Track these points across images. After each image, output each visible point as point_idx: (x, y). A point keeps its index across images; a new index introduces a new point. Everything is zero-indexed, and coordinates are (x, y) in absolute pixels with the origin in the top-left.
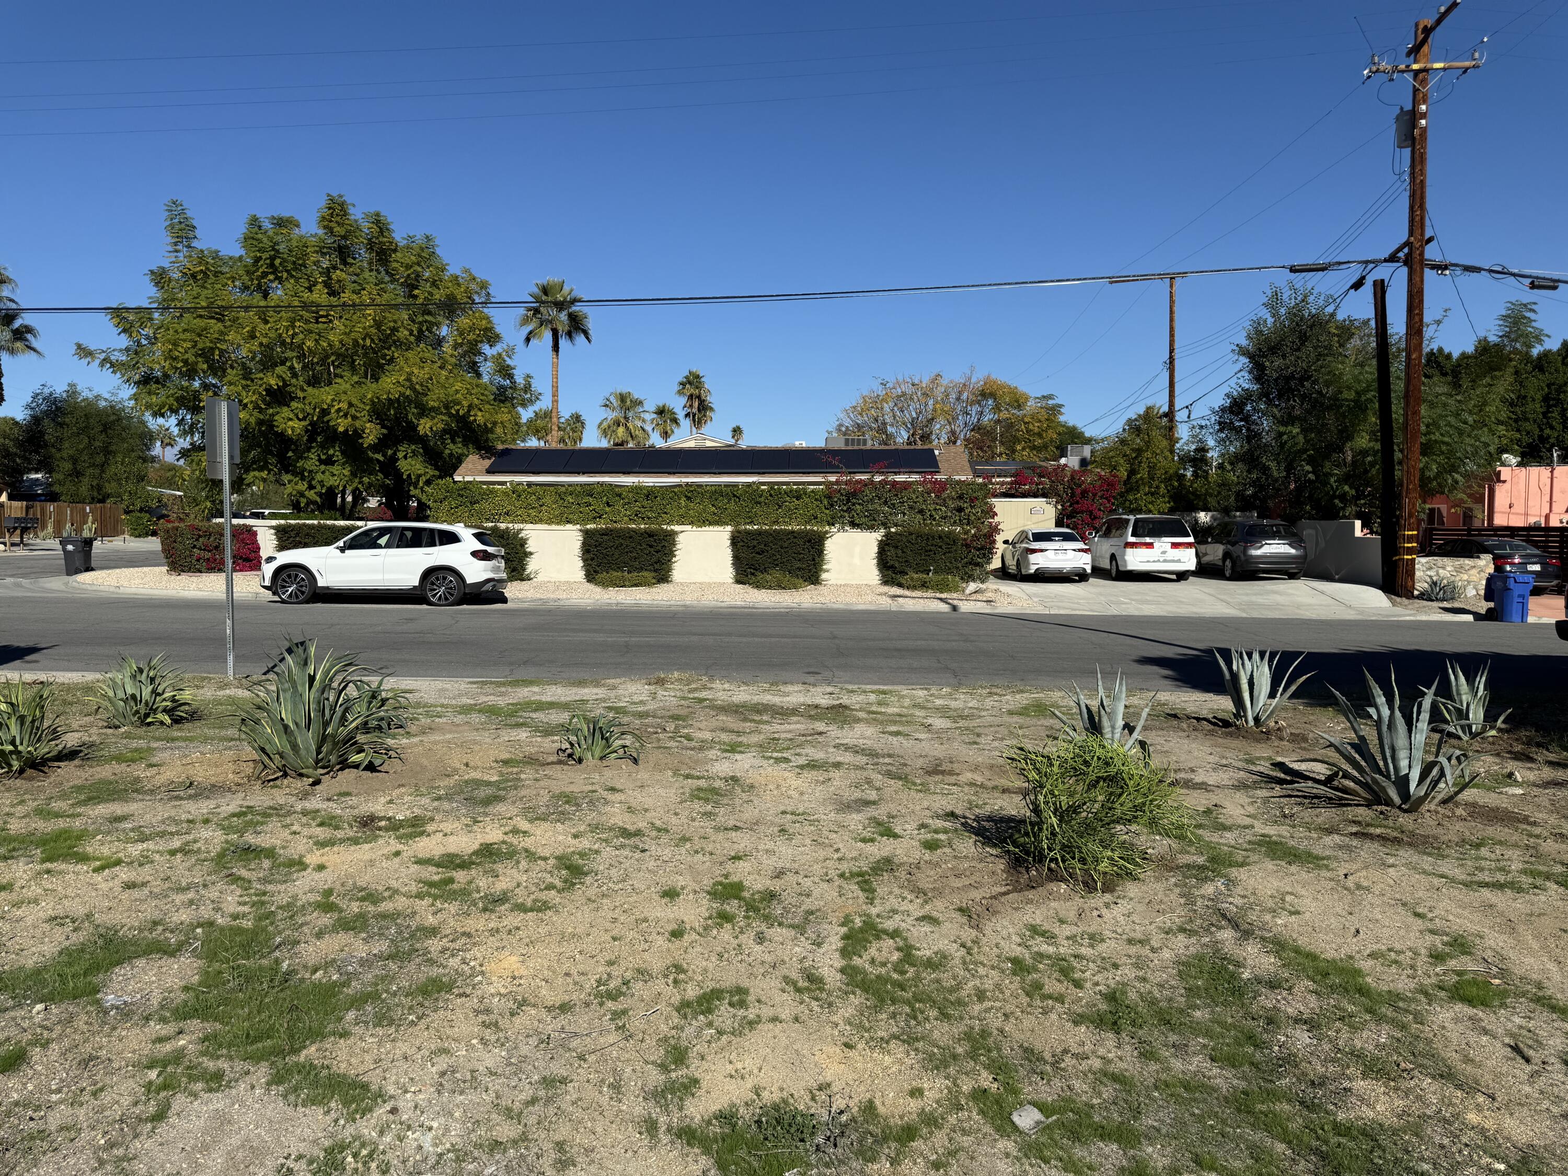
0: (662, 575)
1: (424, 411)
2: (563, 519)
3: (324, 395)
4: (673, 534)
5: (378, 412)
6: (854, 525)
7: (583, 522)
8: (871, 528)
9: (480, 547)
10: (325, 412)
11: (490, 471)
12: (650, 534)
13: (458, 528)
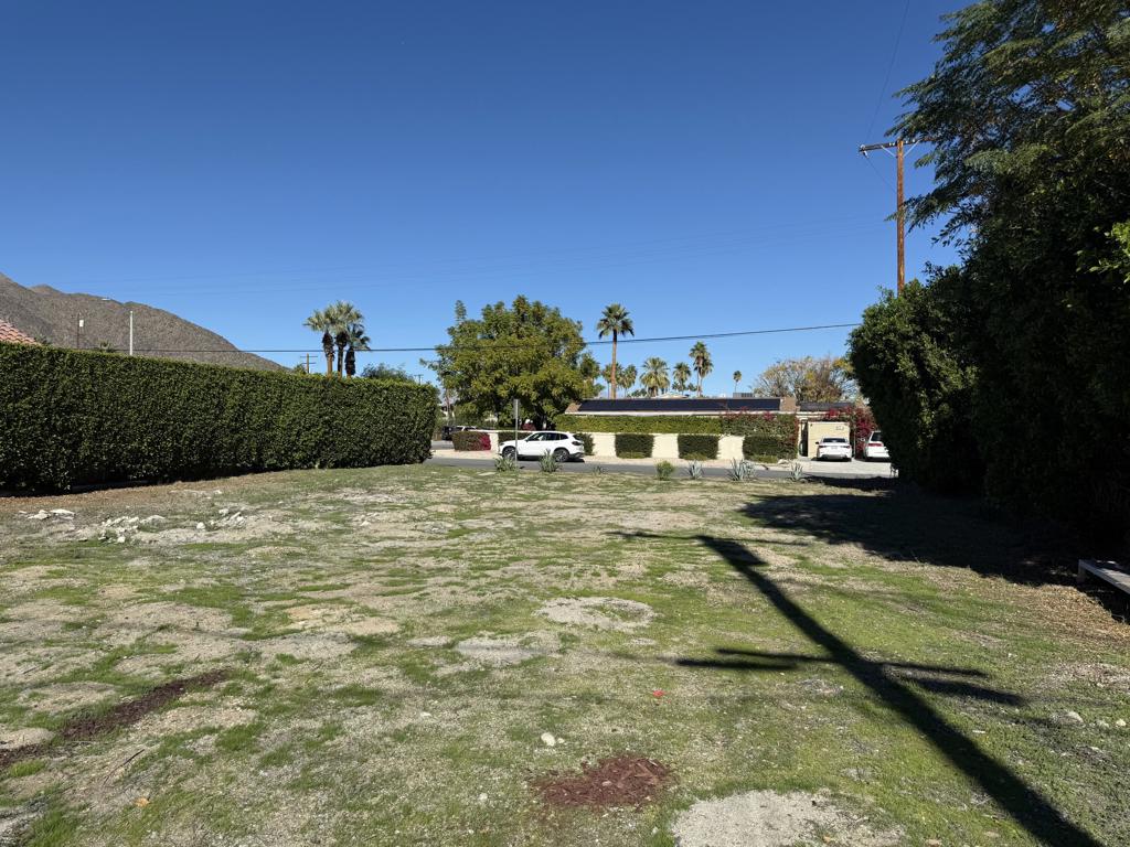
0: (648, 455)
1: (554, 385)
2: (608, 431)
3: (515, 380)
4: (653, 437)
5: (537, 387)
6: (732, 434)
7: (616, 431)
8: (740, 435)
9: (575, 440)
10: (516, 388)
11: (579, 410)
12: (643, 437)
13: (567, 433)
